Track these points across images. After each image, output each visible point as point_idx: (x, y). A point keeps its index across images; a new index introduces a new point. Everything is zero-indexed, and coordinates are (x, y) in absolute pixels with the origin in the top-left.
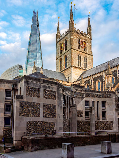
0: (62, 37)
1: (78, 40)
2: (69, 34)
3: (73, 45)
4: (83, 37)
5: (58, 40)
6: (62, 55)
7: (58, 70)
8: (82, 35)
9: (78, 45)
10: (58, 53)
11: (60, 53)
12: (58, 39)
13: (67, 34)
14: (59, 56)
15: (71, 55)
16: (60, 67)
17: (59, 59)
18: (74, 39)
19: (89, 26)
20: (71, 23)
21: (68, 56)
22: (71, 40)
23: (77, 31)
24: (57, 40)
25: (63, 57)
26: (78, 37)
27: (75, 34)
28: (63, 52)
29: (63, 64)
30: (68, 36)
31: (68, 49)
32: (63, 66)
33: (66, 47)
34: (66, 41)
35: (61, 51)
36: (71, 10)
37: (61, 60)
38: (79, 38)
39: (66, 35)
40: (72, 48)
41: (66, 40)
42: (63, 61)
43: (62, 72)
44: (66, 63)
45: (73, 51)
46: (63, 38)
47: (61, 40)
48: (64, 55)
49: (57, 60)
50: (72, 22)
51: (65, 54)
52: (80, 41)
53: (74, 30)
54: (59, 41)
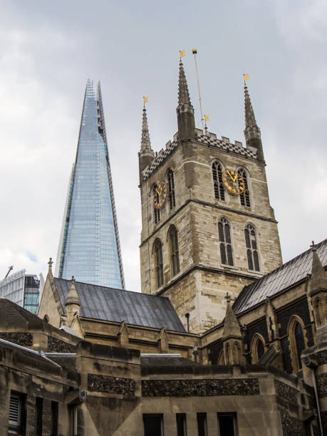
0: (156, 161)
1: (214, 167)
2: (179, 152)
3: (195, 186)
4: (230, 158)
5: (144, 172)
6: (162, 226)
7: (148, 285)
8: (228, 151)
9: (215, 185)
10: (146, 220)
11: (153, 220)
12: (146, 170)
13: (172, 152)
14: (152, 230)
15: (193, 222)
16: (153, 274)
17: (152, 241)
18: (200, 166)
19: (250, 121)
20: (183, 113)
21: (182, 227)
22: (189, 169)
23: (209, 138)
24: (141, 175)
25: (163, 235)
26: (211, 157)
27: (200, 148)
28: (164, 216)
29: (166, 261)
30: (177, 158)
31: (180, 201)
32: (166, 268)
33: (171, 196)
34: (170, 175)
35: (157, 211)
36: (182, 75)
37: (158, 244)
38: (217, 163)
39: (169, 156)
40: (192, 198)
41: (170, 171)
42: (166, 252)
43: (164, 295)
44: (175, 257)
45: (195, 209)
46: (162, 164)
47: (155, 171)
48: (167, 228)
49: (146, 247)
50: (186, 110)
51: (172, 222)
52: (223, 170)
53: (196, 135)
54: (147, 175)
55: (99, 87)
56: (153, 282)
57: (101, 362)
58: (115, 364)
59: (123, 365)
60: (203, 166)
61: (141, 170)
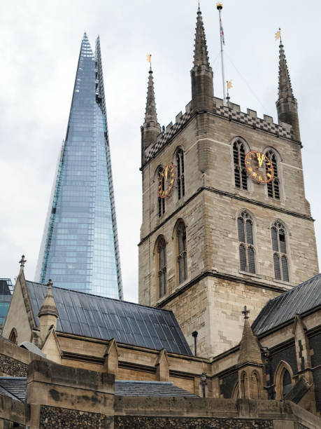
0: (163, 138)
1: (235, 148)
2: (191, 126)
3: (211, 170)
4: (257, 136)
5: (147, 151)
6: (167, 220)
7: (147, 295)
8: (254, 127)
9: (236, 170)
10: (147, 212)
11: (156, 212)
12: (149, 149)
13: (183, 127)
14: (154, 225)
15: (205, 216)
16: (154, 280)
17: (154, 238)
18: (216, 144)
19: (284, 89)
20: (199, 77)
21: (190, 222)
22: (203, 149)
23: (230, 110)
24: (143, 155)
25: (168, 231)
26: (233, 135)
27: (219, 123)
28: (170, 208)
29: (171, 265)
30: (189, 134)
31: (190, 189)
32: (170, 273)
33: (180, 183)
34: (180, 155)
35: (161, 201)
36: (200, 27)
37: (161, 242)
38: (239, 142)
39: (179, 131)
40: (207, 185)
41: (179, 151)
42: (171, 251)
43: (167, 307)
44: (181, 258)
45: (210, 200)
46: (169, 142)
47: (161, 150)
48: (173, 222)
49: (146, 246)
50: (203, 73)
51: (179, 215)
52: (247, 151)
53: (215, 105)
54: (151, 155)
55: (98, 43)
56: (154, 290)
57: (60, 390)
58: (79, 393)
59: (90, 394)
60: (221, 145)
61: (144, 148)
